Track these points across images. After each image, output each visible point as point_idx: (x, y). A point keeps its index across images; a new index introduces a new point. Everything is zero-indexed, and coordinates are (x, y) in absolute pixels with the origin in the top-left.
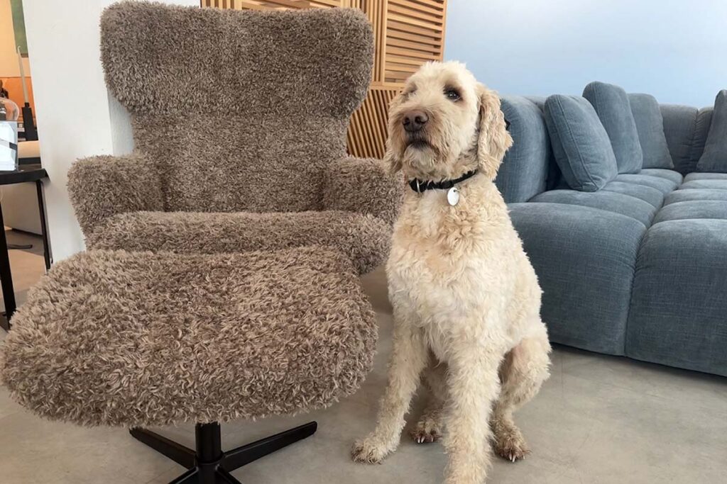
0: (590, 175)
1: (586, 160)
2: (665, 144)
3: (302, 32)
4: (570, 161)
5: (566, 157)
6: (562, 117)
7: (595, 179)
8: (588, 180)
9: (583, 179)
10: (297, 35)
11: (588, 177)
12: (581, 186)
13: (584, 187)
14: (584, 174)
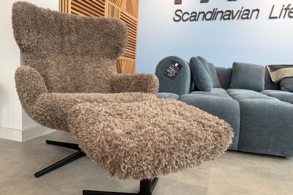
0: (208, 85)
1: (206, 80)
2: (218, 79)
3: (97, 25)
4: (200, 80)
5: (199, 79)
6: (197, 64)
7: (209, 87)
8: (207, 87)
9: (205, 87)
10: (96, 26)
11: (207, 86)
12: (205, 89)
13: (206, 90)
14: (206, 85)
